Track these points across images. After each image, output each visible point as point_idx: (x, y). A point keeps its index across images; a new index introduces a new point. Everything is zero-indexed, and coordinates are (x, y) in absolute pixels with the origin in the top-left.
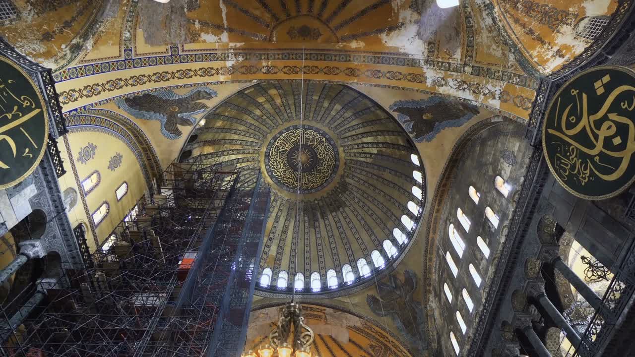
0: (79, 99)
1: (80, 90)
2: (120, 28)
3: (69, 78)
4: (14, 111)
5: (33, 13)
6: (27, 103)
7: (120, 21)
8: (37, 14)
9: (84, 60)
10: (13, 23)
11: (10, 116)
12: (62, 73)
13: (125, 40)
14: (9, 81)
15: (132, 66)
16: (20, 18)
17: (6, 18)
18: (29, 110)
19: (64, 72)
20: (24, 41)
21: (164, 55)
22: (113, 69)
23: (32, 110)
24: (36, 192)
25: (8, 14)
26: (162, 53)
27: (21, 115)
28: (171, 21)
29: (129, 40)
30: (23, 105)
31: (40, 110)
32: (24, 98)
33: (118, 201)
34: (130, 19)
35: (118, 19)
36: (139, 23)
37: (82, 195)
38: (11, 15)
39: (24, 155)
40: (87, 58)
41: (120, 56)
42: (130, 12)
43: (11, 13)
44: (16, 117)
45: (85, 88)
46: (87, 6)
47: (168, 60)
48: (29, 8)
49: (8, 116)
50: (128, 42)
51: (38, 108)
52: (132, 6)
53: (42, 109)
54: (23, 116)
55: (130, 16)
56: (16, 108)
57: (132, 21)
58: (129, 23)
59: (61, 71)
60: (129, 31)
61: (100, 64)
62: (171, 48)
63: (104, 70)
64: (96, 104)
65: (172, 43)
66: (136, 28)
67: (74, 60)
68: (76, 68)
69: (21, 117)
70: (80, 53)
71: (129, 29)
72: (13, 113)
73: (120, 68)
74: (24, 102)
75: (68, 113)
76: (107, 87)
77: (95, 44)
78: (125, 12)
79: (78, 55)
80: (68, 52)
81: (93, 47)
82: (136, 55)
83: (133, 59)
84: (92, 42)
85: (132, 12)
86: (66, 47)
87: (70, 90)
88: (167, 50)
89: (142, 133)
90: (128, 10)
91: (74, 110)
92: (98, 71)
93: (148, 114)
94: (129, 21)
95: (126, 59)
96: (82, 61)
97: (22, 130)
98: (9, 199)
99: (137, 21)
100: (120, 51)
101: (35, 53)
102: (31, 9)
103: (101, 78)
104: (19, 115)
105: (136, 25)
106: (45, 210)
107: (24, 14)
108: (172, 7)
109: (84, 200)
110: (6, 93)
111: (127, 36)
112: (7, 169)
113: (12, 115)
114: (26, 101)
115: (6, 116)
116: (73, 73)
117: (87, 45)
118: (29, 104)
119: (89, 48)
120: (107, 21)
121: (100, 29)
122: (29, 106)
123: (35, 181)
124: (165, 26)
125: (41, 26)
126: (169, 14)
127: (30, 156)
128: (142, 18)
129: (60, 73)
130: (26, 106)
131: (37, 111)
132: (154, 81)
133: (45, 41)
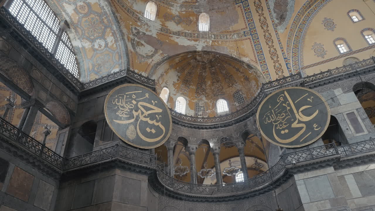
0: (280, 62)
1: (274, 62)
2: (233, 42)
3: (267, 70)
4: (286, 106)
5: (236, 84)
6: (281, 98)
7: (228, 43)
8: (236, 83)
9: (255, 61)
10: (244, 93)
11: (288, 108)
12: (264, 74)
13: (239, 37)
14: (270, 107)
15: (255, 29)
16: (240, 90)
17: (242, 96)
18: (285, 97)
19: (264, 73)
20: (251, 89)
21: (243, 7)
22: (258, 42)
23: (285, 95)
24: (340, 89)
25: (240, 95)
26: (241, 10)
27: (288, 102)
28: (219, 8)
29: (238, 34)
30: (282, 101)
31: (285, 91)
32: (279, 100)
33: (364, 19)
34: (226, 37)
35: (227, 45)
36: (226, 30)
37: (351, 54)
38: (240, 94)
39: (311, 101)
40: (254, 60)
41: (249, 39)
42: (221, 38)
43: (239, 93)
44: (289, 105)
45: (272, 59)
46: (225, 62)
47: (245, 4)
48: (234, 86)
49: (289, 109)
50: (239, 35)
51: (284, 92)
52: (218, 38)
53: (284, 90)
54: (289, 101)
55: (224, 37)
56: (284, 105)
57: (226, 35)
58: (228, 37)
59: (264, 75)
60: (233, 36)
61: (257, 51)
62: (236, 4)
63: (260, 48)
64: (283, 51)
65: (233, 3)
66: (230, 32)
67: (256, 67)
68: (261, 66)
69: (289, 102)
70: (252, 64)
71: (231, 36)
72: (287, 106)
73: (257, 38)
74: (280, 100)
75: (289, 69)
76: (270, 44)
77: (245, 56)
78: (222, 41)
79: (253, 65)
80: (252, 70)
81: (247, 57)
82: (246, 28)
83: (250, 29)
84: (244, 58)
85: (221, 37)
86: (250, 71)
87: (274, 68)
88: (239, 7)
89: (306, 4)
90: (220, 40)
91: (287, 66)
92: (261, 52)
93: (290, 3)
94: (227, 37)
95: (251, 35)
96: (256, 62)
97: (296, 102)
98: (341, 105)
99: (225, 32)
100: (246, 39)
101: (256, 86)
102: (235, 85)
103: (266, 50)
104: (288, 103)
105: (228, 32)
106: (354, 83)
107: (238, 88)
108: (210, 10)
109: (355, 52)
110: (276, 109)
111: (236, 37)
112: (319, 111)
113: (288, 106)
114: (280, 99)
115: (288, 110)
116: (264, 67)
117: (246, 61)
118: (282, 98)
119: (247, 59)
120: (230, 51)
121: (236, 54)
122: (283, 98)
123: (332, 89)
124: (223, 11)
125: (242, 82)
126: (215, 11)
127: (312, 98)
128: (223, 29)
129: (265, 75)
130: (283, 99)
131: (286, 93)
132: (262, 11)
133: (249, 80)
